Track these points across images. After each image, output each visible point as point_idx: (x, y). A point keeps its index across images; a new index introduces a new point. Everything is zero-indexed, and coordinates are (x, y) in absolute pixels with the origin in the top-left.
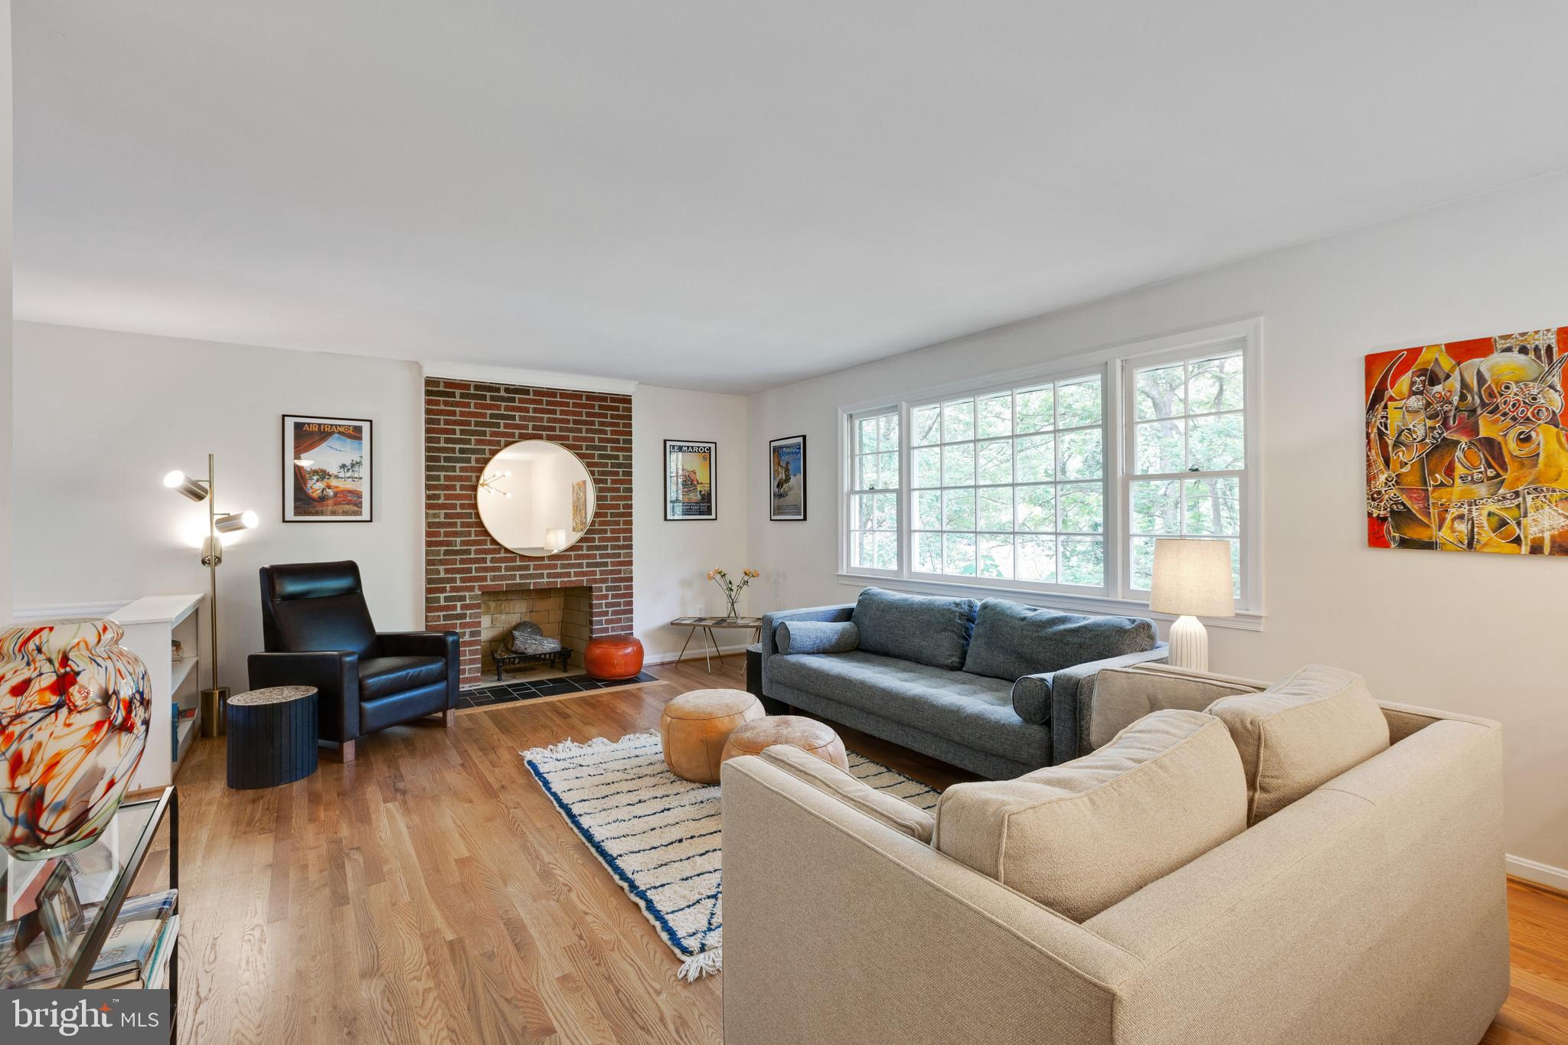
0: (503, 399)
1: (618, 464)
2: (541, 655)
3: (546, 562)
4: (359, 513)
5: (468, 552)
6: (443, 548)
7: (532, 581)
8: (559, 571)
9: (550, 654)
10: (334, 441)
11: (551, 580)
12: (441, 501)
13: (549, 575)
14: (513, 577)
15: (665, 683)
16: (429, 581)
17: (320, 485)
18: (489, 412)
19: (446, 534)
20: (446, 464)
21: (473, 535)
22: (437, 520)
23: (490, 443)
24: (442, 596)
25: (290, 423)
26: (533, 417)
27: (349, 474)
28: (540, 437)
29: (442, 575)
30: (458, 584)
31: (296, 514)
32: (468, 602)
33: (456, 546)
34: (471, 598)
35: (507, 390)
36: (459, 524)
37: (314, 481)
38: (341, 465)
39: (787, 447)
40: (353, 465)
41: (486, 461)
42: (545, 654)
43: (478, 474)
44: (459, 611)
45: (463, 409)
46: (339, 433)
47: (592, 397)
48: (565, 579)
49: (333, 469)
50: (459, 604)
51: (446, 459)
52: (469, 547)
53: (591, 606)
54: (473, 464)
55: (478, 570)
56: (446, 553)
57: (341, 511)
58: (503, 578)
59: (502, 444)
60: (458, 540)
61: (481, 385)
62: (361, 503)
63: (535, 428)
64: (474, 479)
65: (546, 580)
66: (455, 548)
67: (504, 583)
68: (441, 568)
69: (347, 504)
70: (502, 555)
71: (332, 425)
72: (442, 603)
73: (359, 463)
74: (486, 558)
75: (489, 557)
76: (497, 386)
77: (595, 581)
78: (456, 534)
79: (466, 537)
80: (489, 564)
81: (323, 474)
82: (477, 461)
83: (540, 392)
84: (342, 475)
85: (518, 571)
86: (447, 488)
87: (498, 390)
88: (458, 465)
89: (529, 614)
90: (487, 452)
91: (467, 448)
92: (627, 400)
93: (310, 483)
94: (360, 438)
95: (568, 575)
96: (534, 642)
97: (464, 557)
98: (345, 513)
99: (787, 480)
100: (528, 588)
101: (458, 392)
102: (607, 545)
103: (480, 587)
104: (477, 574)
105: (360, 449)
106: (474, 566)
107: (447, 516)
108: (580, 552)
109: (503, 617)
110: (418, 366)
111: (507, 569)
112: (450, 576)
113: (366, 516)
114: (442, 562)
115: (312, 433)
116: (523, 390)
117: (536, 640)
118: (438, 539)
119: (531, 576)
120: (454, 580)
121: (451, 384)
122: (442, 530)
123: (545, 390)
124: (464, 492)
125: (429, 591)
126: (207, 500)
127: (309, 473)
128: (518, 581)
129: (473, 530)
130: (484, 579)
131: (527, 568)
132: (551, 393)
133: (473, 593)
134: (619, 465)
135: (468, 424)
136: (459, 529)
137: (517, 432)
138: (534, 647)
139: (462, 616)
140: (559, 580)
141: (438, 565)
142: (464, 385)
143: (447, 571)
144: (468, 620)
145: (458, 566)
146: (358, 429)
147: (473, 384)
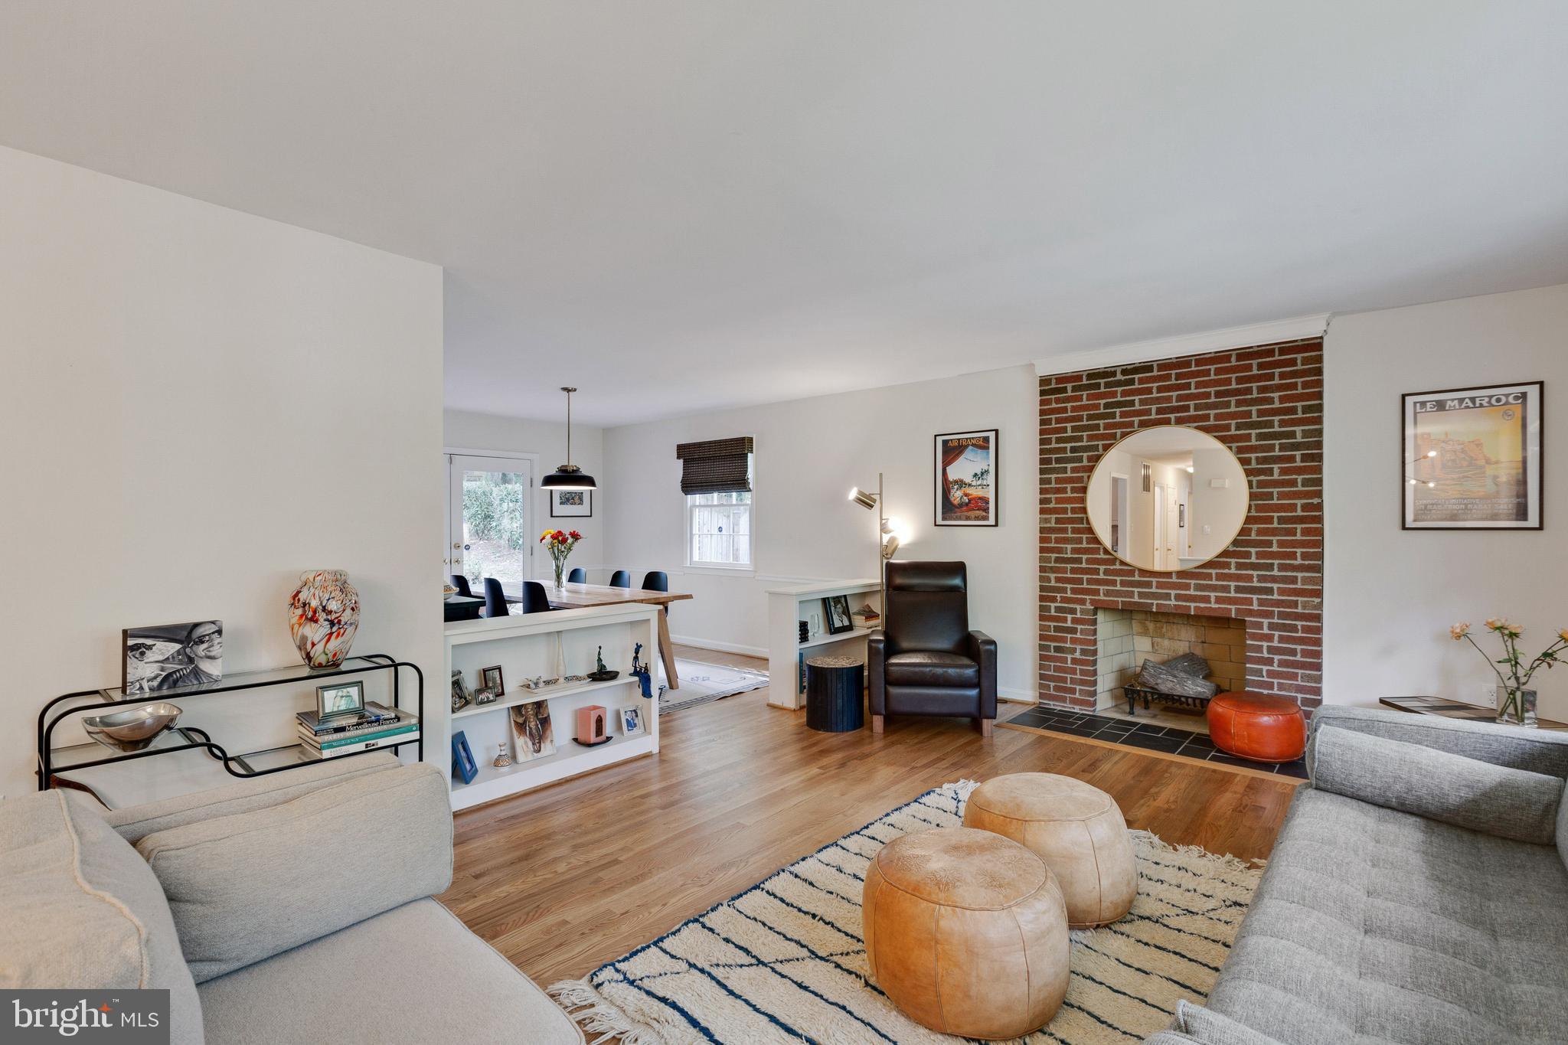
0: (1119, 383)
1: (1293, 444)
3: (1174, 579)
4: (986, 518)
5: (1079, 561)
6: (1054, 555)
7: (1155, 602)
8: (1192, 592)
9: (1194, 699)
10: (969, 454)
11: (1180, 603)
12: (1052, 506)
13: (1178, 597)
14: (1131, 594)
16: (1042, 589)
17: (959, 494)
18: (1102, 402)
19: (1057, 541)
20: (1057, 466)
21: (1084, 542)
22: (1048, 525)
23: (1103, 437)
24: (1053, 605)
25: (940, 440)
26: (1157, 398)
27: (979, 482)
28: (1167, 422)
29: (1053, 583)
30: (1069, 595)
31: (944, 519)
32: (1079, 615)
33: (1067, 553)
34: (1082, 612)
35: (1124, 372)
36: (1070, 530)
37: (955, 490)
38: (973, 474)
40: (982, 474)
41: (1098, 458)
42: (1187, 698)
43: (1089, 474)
44: (1069, 624)
45: (1074, 404)
46: (973, 445)
47: (1245, 354)
48: (1202, 605)
49: (968, 479)
50: (1069, 617)
51: (1058, 461)
52: (1080, 556)
53: (1244, 647)
54: (1085, 463)
55: (1089, 581)
56: (1057, 560)
57: (973, 516)
59: (1118, 436)
60: (1069, 547)
61: (1094, 373)
62: (988, 508)
63: (1159, 411)
64: (1086, 479)
65: (1173, 602)
66: (1066, 556)
67: (1120, 599)
68: (1052, 576)
69: (978, 510)
70: (1118, 566)
71: (967, 439)
72: (1053, 613)
73: (987, 471)
74: (1099, 569)
75: (1102, 568)
76: (1113, 369)
77: (1251, 613)
78: (1066, 540)
79: (1077, 543)
80: (1102, 576)
81: (961, 483)
82: (1090, 459)
83: (1166, 365)
84: (974, 483)
85: (1137, 587)
86: (1058, 491)
87: (1114, 374)
88: (1069, 466)
89: (1201, 645)
90: (1100, 448)
91: (1079, 446)
92: (1315, 345)
93: (953, 492)
94: (988, 448)
95: (1207, 599)
97: (1076, 566)
98: (977, 518)
100: (1149, 610)
101: (1069, 386)
102: (1273, 564)
103: (1092, 602)
104: (1089, 587)
105: (988, 458)
106: (1085, 577)
107: (1058, 521)
108: (1226, 571)
109: (1166, 643)
110: (1031, 366)
111: (1123, 583)
112: (1061, 585)
113: (992, 521)
114: (1053, 570)
115: (954, 448)
116: (1146, 367)
117: (1175, 677)
118: (1049, 545)
119: (1154, 596)
120: (1064, 590)
121: (1063, 379)
122: (1053, 536)
123: (1175, 361)
124: (1075, 495)
125: (1042, 598)
126: (877, 506)
127: (951, 483)
128: (1136, 599)
129: (1084, 536)
130: (1097, 592)
131: (1149, 585)
132: (1182, 362)
133: (1084, 607)
134: (1297, 446)
135: (1080, 419)
136: (1070, 535)
137: (1136, 420)
139: (1074, 631)
140: (1193, 605)
141: (1049, 573)
142: (1075, 377)
143: (1058, 580)
144: (1078, 635)
145: (1069, 575)
146: (986, 440)
147: (1086, 373)
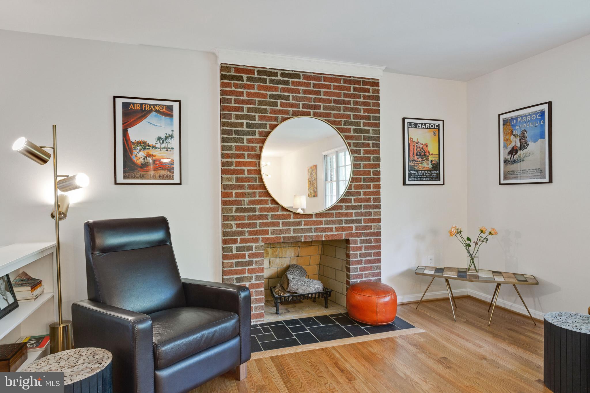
0: (279, 82)
1: (369, 137)
2: (308, 294)
3: (314, 219)
4: (171, 177)
5: (254, 210)
6: (235, 207)
7: (303, 235)
8: (324, 226)
9: (315, 294)
10: (152, 118)
11: (318, 234)
12: (233, 168)
13: (317, 230)
14: (289, 231)
15: (422, 331)
16: (225, 234)
17: (142, 154)
18: (269, 93)
19: (237, 195)
20: (236, 136)
21: (257, 196)
22: (230, 183)
23: (270, 119)
24: (234, 246)
25: (119, 102)
26: (303, 98)
27: (164, 145)
28: (308, 114)
29: (234, 229)
30: (247, 236)
31: (125, 177)
32: (254, 251)
33: (244, 205)
34: (256, 248)
35: (283, 75)
36: (247, 187)
37: (138, 151)
38: (157, 137)
39: (522, 116)
40: (166, 138)
41: (267, 134)
42: (312, 294)
43: (261, 145)
44: (247, 259)
45: (249, 91)
46: (156, 111)
47: (349, 80)
48: (329, 234)
49: (152, 141)
50: (247, 253)
51: (237, 132)
52: (255, 206)
53: (348, 256)
54: (257, 136)
55: (261, 225)
56: (237, 210)
57: (157, 175)
58: (281, 232)
59: (279, 120)
60: (246, 199)
61: (262, 71)
62: (173, 169)
63: (304, 106)
64: (258, 149)
65: (314, 234)
66: (244, 207)
67: (282, 236)
68: (234, 223)
69: (163, 170)
70: (280, 212)
71: (150, 105)
72: (235, 252)
73: (171, 136)
74: (268, 215)
75: (270, 214)
76: (275, 71)
77: (352, 235)
78: (244, 195)
79: (252, 197)
80: (270, 220)
81: (144, 145)
82: (260, 134)
83: (308, 76)
84: (158, 146)
85: (292, 226)
86: (238, 156)
87: (276, 75)
88: (246, 137)
89: (296, 258)
90: (268, 126)
91: (253, 123)
92: (375, 83)
93: (135, 152)
94: (172, 116)
95: (331, 230)
96: (303, 284)
97: (251, 214)
98: (161, 177)
99: (524, 146)
100: (299, 240)
101: (245, 76)
102: (361, 205)
103: (264, 240)
104: (261, 229)
105: (172, 124)
106: (258, 222)
107: (238, 180)
108: (340, 211)
109: (278, 260)
110: (214, 55)
111: (284, 224)
112: (240, 229)
113: (176, 180)
114: (234, 218)
115: (136, 112)
116: (295, 75)
117: (305, 282)
118: (230, 199)
119: (302, 231)
120: (243, 233)
121: (239, 69)
122: (234, 192)
123: (312, 75)
124: (250, 160)
125: (224, 242)
126: (51, 161)
127: (134, 144)
128: (292, 234)
129: (257, 191)
130: (266, 232)
131: (299, 223)
132: (316, 77)
133: (258, 244)
134: (370, 139)
135: (253, 103)
136: (247, 191)
137: (291, 110)
138: (304, 288)
139: (250, 263)
140: (324, 234)
141: (231, 220)
142: (249, 70)
143: (238, 226)
144: (254, 266)
145: (246, 221)
146: (170, 108)
147: (257, 69)
